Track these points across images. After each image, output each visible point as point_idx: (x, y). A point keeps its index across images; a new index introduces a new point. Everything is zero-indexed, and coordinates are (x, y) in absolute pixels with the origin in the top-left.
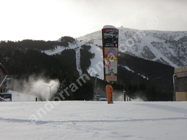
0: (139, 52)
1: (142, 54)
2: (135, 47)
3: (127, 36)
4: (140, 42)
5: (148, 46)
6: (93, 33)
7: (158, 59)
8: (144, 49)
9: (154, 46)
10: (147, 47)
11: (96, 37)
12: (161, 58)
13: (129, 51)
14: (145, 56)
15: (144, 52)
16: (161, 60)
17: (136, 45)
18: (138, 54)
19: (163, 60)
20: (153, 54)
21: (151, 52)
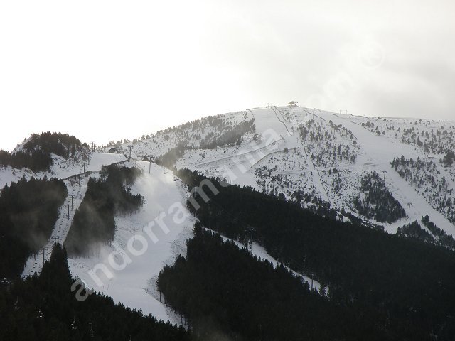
0: (345, 193)
1: (357, 202)
2: (334, 177)
3: (308, 136)
4: (354, 159)
5: (381, 175)
6: (188, 125)
7: (415, 223)
8: (365, 186)
9: (402, 174)
10: (375, 176)
11: (197, 138)
12: (425, 220)
13: (310, 192)
14: (368, 209)
15: (363, 196)
16: (423, 227)
17: (335, 171)
18: (342, 202)
19: (431, 226)
20: (397, 203)
21: (389, 195)
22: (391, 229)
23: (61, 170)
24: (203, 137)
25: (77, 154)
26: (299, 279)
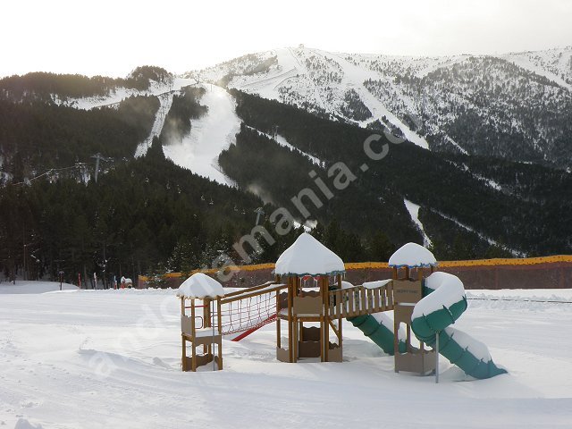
0: (335, 103)
1: (342, 108)
2: (328, 92)
3: (311, 67)
4: (340, 81)
5: (357, 91)
6: (235, 60)
7: (378, 120)
8: (347, 98)
9: (370, 90)
10: (353, 92)
11: (241, 68)
12: (384, 118)
13: (313, 102)
14: (349, 113)
15: (346, 105)
16: (382, 123)
17: (329, 88)
18: (333, 109)
19: (387, 122)
20: (367, 109)
21: (362, 103)
22: (363, 125)
23: (156, 90)
24: (245, 67)
25: (165, 79)
26: (307, 157)
